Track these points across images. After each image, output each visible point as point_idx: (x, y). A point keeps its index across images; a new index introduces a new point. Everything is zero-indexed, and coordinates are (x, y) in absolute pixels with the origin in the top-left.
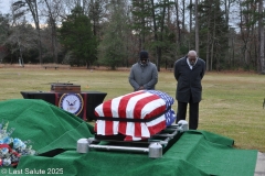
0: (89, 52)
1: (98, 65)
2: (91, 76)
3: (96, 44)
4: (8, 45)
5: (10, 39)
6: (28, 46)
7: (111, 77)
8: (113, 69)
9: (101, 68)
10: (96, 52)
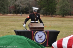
0: (51, 9)
1: (56, 15)
2: (52, 20)
3: (55, 5)
4: (15, 6)
5: (16, 3)
6: (24, 6)
7: (62, 21)
8: (63, 17)
9: (57, 16)
10: (55, 9)
